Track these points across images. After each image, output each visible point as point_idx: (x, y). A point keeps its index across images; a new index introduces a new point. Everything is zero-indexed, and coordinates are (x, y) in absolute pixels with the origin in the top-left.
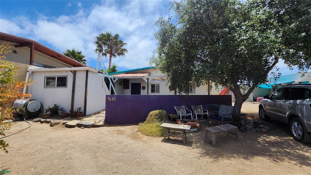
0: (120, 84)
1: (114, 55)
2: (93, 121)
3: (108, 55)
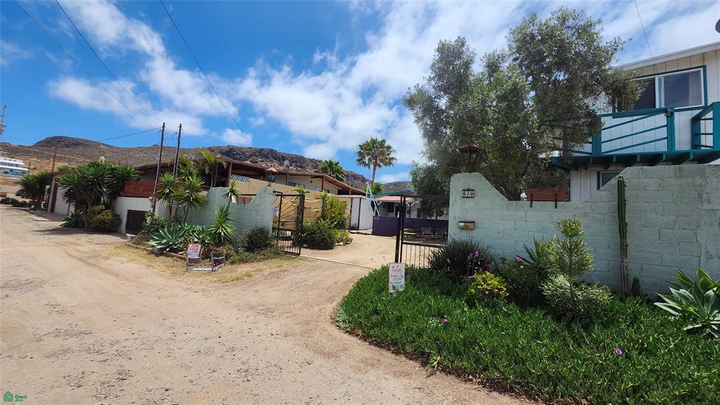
0: (384, 207)
1: (379, 165)
2: (364, 232)
3: (372, 166)
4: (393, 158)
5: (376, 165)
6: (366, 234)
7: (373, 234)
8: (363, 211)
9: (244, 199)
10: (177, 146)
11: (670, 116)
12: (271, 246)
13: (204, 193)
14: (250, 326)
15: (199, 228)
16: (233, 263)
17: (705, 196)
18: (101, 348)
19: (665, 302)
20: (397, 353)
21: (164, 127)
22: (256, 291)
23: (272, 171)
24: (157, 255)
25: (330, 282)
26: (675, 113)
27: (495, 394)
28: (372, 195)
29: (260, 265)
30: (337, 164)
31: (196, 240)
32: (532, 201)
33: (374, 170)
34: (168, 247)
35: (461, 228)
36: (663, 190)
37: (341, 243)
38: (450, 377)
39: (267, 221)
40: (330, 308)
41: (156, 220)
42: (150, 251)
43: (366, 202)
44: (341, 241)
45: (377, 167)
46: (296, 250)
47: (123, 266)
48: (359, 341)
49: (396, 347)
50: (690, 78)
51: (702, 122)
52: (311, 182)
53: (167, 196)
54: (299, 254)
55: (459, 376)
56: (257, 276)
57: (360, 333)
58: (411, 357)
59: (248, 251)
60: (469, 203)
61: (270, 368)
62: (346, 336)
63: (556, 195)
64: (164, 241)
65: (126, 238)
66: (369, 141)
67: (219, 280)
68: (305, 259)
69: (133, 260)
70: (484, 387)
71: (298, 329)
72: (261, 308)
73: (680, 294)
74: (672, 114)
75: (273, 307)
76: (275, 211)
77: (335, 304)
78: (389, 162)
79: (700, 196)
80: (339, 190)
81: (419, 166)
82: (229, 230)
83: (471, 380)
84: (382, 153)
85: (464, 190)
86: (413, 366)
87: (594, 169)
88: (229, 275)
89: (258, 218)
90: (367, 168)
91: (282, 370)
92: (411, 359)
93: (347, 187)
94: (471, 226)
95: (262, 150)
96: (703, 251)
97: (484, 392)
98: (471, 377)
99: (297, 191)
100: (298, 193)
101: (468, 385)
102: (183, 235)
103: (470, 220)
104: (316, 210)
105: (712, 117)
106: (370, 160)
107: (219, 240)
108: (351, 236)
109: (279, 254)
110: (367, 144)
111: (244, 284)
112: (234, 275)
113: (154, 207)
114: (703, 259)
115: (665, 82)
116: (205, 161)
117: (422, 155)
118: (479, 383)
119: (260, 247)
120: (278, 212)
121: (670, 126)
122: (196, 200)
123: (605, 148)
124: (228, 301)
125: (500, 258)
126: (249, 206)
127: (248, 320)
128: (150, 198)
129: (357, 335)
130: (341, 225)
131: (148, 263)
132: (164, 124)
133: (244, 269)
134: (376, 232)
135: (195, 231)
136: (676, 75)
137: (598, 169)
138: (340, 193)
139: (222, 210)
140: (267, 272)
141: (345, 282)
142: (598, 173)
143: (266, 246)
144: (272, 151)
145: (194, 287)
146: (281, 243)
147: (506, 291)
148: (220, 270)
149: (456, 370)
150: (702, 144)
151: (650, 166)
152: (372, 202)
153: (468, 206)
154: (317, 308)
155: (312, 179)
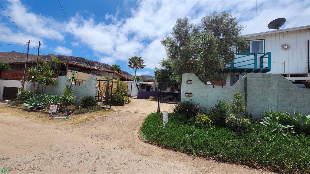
0: (141, 86)
1: (138, 68)
2: (134, 97)
3: (135, 68)
4: (144, 65)
5: (137, 68)
6: (135, 98)
7: (138, 98)
8: (133, 88)
9: (79, 82)
10: (37, 54)
11: (256, 56)
12: (96, 105)
13: (55, 79)
14: (101, 145)
15: (53, 96)
16: (76, 114)
17: (271, 84)
18: (19, 167)
19: (264, 122)
20: (176, 151)
21: (29, 42)
22: (95, 127)
23: (95, 69)
24: (30, 111)
25: (130, 121)
26: (257, 55)
27: (222, 163)
28: (136, 81)
29: (92, 114)
30: (118, 67)
31: (52, 103)
32: (214, 85)
33: (136, 70)
34: (35, 107)
35: (186, 96)
36: (258, 82)
37: (127, 103)
38: (202, 159)
39: (93, 93)
40: (136, 133)
41: (25, 92)
42: (24, 109)
43: (134, 84)
44: (127, 102)
45: (137, 69)
46: (109, 107)
47: (9, 118)
48: (157, 147)
49: (175, 148)
50: (260, 43)
51: (263, 58)
52: (108, 74)
53: (34, 80)
54: (110, 108)
55: (205, 158)
56: (92, 120)
57: (156, 143)
58: (182, 152)
59: (83, 108)
60: (190, 86)
61: (123, 165)
62: (150, 145)
63: (223, 83)
64: (33, 104)
65: (5, 102)
66: (134, 57)
67: (73, 123)
68: (113, 111)
69: (14, 115)
70: (216, 161)
71: (126, 144)
72: (102, 136)
73: (267, 119)
74: (256, 55)
75: (108, 135)
76: (97, 88)
77: (137, 131)
78: (142, 67)
79: (269, 85)
80: (121, 79)
81: (158, 69)
82: (72, 97)
83: (210, 159)
84: (140, 63)
85: (188, 80)
86: (185, 156)
87: (230, 73)
88: (76, 120)
89: (87, 91)
90: (132, 69)
91: (129, 165)
92: (183, 153)
93: (125, 77)
94: (190, 95)
95: (77, 58)
96: (270, 103)
97: (217, 163)
98: (210, 158)
99: (107, 79)
100: (107, 80)
101: (210, 161)
102: (45, 100)
103: (190, 93)
104: (115, 87)
105: (267, 57)
106: (134, 65)
107: (66, 102)
108: (130, 99)
109: (99, 109)
110: (133, 58)
111: (87, 124)
112: (80, 120)
113: (23, 85)
114: (270, 106)
115: (253, 43)
116: (54, 62)
117: (159, 64)
118: (214, 160)
119: (90, 106)
120: (98, 89)
121: (255, 59)
122: (51, 82)
123: (235, 66)
124: (82, 133)
125: (203, 108)
126: (82, 85)
127: (98, 142)
128: (21, 80)
129: (155, 145)
130: (125, 95)
131: (25, 116)
132: (29, 41)
133: (84, 117)
134: (139, 97)
135: (51, 98)
136: (255, 41)
137: (231, 74)
138: (121, 80)
139: (67, 87)
140: (97, 118)
141: (137, 121)
142: (231, 75)
143: (93, 105)
144: (83, 59)
145: (60, 128)
146: (100, 103)
147: (212, 121)
148: (70, 118)
149: (203, 155)
150: (263, 66)
151: (255, 73)
152: (137, 84)
153: (189, 87)
154: (130, 134)
155: (109, 73)
